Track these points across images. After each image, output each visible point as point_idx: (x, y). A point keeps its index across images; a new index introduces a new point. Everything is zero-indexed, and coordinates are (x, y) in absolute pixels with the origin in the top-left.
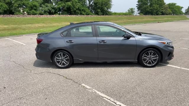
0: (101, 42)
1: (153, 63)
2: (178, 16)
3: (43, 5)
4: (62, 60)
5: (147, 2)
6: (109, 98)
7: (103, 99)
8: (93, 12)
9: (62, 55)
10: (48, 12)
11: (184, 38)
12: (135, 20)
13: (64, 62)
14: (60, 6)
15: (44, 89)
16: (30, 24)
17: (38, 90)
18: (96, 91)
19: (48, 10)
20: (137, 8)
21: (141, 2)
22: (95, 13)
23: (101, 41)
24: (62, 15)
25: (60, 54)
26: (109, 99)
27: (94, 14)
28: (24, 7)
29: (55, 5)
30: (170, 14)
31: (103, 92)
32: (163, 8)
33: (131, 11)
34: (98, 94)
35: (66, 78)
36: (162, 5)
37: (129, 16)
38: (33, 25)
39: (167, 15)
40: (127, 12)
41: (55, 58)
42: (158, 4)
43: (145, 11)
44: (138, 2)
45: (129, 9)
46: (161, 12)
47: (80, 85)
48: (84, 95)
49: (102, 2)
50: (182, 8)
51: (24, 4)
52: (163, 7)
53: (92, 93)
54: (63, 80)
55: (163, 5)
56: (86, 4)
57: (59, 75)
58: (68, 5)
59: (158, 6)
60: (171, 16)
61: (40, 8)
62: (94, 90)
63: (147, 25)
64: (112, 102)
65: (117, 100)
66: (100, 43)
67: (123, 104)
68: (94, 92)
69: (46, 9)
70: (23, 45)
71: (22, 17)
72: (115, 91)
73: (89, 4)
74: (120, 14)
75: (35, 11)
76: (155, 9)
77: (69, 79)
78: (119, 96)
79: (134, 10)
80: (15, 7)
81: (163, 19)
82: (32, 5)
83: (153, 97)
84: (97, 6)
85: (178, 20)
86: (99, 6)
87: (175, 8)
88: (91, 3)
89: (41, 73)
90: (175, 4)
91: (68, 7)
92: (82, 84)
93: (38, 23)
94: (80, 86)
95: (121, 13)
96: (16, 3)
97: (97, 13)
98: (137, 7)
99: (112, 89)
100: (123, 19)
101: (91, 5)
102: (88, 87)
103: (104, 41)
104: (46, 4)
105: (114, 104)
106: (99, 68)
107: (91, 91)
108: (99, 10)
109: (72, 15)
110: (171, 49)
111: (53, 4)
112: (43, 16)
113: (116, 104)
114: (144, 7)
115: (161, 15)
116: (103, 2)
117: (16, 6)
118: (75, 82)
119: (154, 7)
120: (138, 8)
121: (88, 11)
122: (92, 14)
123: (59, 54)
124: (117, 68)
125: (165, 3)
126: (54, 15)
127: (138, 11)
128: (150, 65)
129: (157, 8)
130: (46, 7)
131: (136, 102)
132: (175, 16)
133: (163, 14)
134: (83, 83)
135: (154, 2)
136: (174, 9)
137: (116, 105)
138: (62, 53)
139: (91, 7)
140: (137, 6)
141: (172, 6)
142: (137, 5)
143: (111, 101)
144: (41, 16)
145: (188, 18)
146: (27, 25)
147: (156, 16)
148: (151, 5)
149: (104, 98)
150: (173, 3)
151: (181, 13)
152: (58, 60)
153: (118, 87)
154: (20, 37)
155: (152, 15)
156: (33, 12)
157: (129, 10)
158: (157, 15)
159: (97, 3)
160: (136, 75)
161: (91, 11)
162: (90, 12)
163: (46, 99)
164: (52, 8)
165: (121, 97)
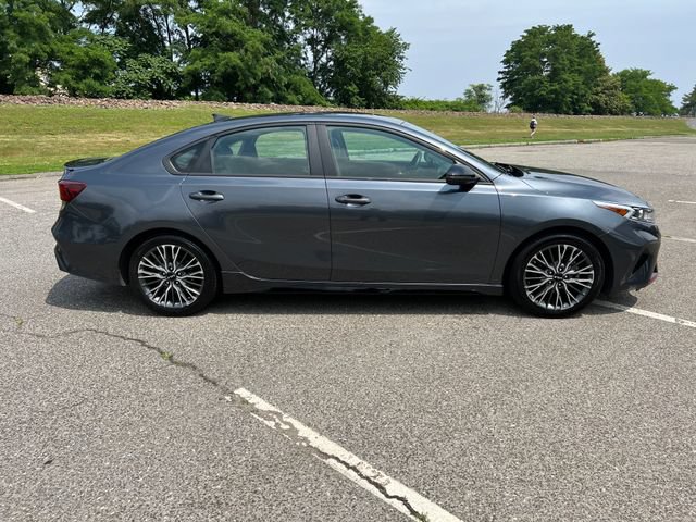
0: (346, 202)
1: (565, 300)
2: (654, 120)
3: (130, 62)
4: (171, 278)
5: (538, 64)
6: (354, 460)
7: (327, 466)
8: (328, 95)
9: (175, 257)
10: (150, 89)
11: (683, 199)
12: (492, 131)
13: (177, 289)
14: (198, 65)
15: (52, 412)
16: (75, 133)
17: (26, 416)
18: (297, 425)
19: (152, 80)
20: (499, 83)
21: (516, 62)
22: (336, 97)
23: (346, 198)
24: (204, 103)
25: (169, 249)
26: (354, 469)
27: (332, 102)
28: (57, 65)
29: (180, 62)
30: (623, 111)
31: (328, 432)
32: (599, 89)
33: (479, 97)
34: (305, 439)
35: (171, 358)
36: (596, 77)
37: (468, 113)
38: (86, 138)
39: (612, 113)
40: (464, 97)
41: (142, 263)
42: (580, 72)
43: (532, 95)
44: (505, 62)
45: (470, 88)
46: (593, 105)
47: (226, 391)
48: (237, 444)
49: (366, 58)
50: (672, 88)
51: (52, 56)
52: (598, 86)
53: (279, 432)
54: (154, 371)
55: (600, 75)
56: (303, 62)
57: (143, 343)
58: (227, 64)
59: (580, 79)
60: (629, 118)
61: (121, 73)
62: (290, 420)
63: (536, 148)
64: (364, 484)
65: (388, 471)
66: (342, 206)
67: (418, 491)
68: (288, 427)
69: (145, 76)
70: (23, 212)
71: (43, 106)
72: (384, 424)
73: (315, 62)
74: (432, 106)
75: (96, 85)
76: (567, 91)
77: (184, 365)
78: (402, 452)
79: (487, 92)
80: (18, 66)
81: (597, 130)
82: (86, 59)
83: (562, 458)
84: (346, 70)
85: (656, 135)
86: (353, 70)
87: (644, 90)
88: (324, 59)
89: (66, 334)
90: (645, 74)
91: (230, 70)
92: (237, 388)
93: (104, 131)
94: (228, 398)
95: (438, 102)
96: (21, 49)
97: (344, 100)
98: (499, 80)
99: (370, 416)
100: (444, 124)
101: (324, 66)
102: (263, 405)
103: (360, 197)
104: (145, 56)
105: (376, 492)
106: (325, 317)
107: (271, 424)
108: (353, 88)
109: (247, 105)
110: (650, 237)
111: (171, 58)
112: (128, 101)
113: (382, 490)
114: (526, 81)
115: (592, 114)
116: (369, 58)
117: (20, 61)
118: (206, 379)
119: (566, 81)
120: (503, 86)
121: (308, 88)
122: (324, 102)
123: (161, 249)
124: (403, 317)
125: (606, 71)
126: (174, 103)
127: (505, 97)
128: (550, 306)
129: (577, 88)
130: (143, 69)
131: (478, 484)
132: (645, 119)
133: (598, 110)
134: (243, 385)
135: (567, 62)
136: (639, 94)
137: (382, 496)
138: (176, 249)
139: (323, 76)
140: (501, 76)
141: (633, 83)
142: (500, 72)
143: (361, 475)
144: (122, 104)
145: (693, 127)
146: (59, 137)
147: (573, 118)
148: (553, 76)
149: (331, 462)
150: (636, 71)
151: (667, 109)
152: (151, 275)
153: (402, 408)
154: (21, 181)
155: (556, 113)
156: (89, 87)
157: (468, 93)
158: (577, 112)
159: (347, 58)
160: (487, 348)
161: (321, 91)
162: (316, 95)
163: (49, 462)
164: (165, 72)
165: (407, 457)
